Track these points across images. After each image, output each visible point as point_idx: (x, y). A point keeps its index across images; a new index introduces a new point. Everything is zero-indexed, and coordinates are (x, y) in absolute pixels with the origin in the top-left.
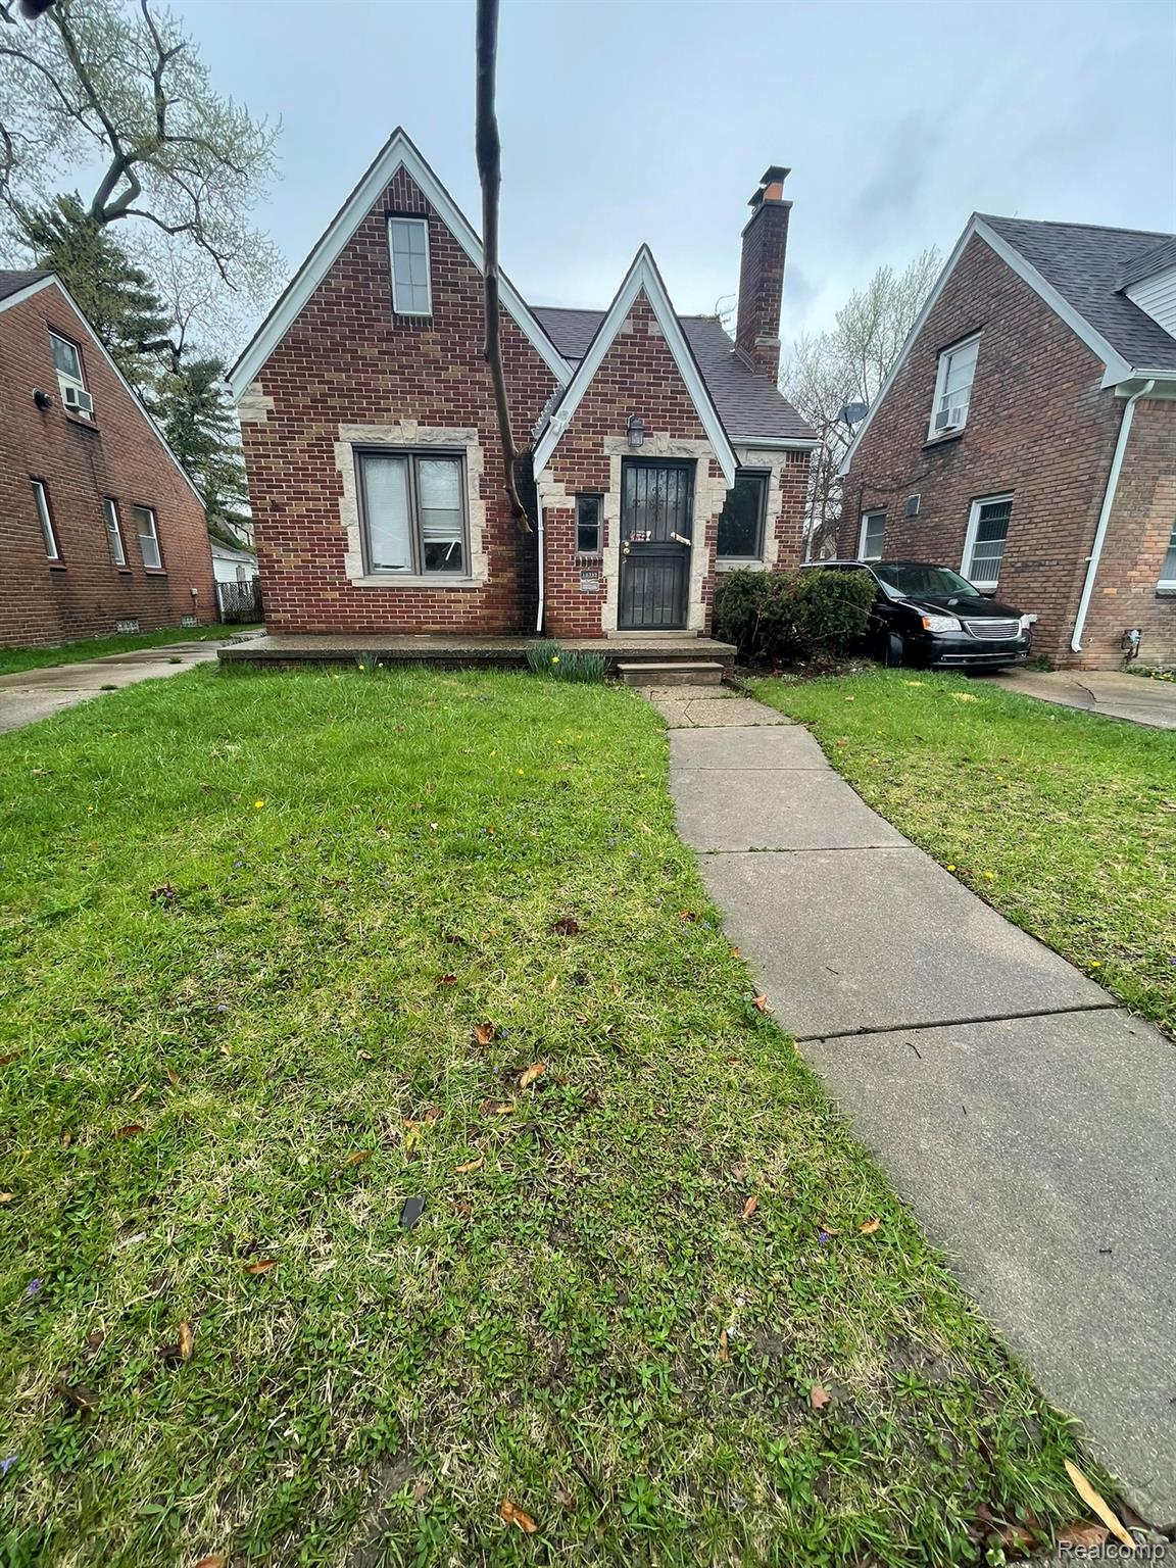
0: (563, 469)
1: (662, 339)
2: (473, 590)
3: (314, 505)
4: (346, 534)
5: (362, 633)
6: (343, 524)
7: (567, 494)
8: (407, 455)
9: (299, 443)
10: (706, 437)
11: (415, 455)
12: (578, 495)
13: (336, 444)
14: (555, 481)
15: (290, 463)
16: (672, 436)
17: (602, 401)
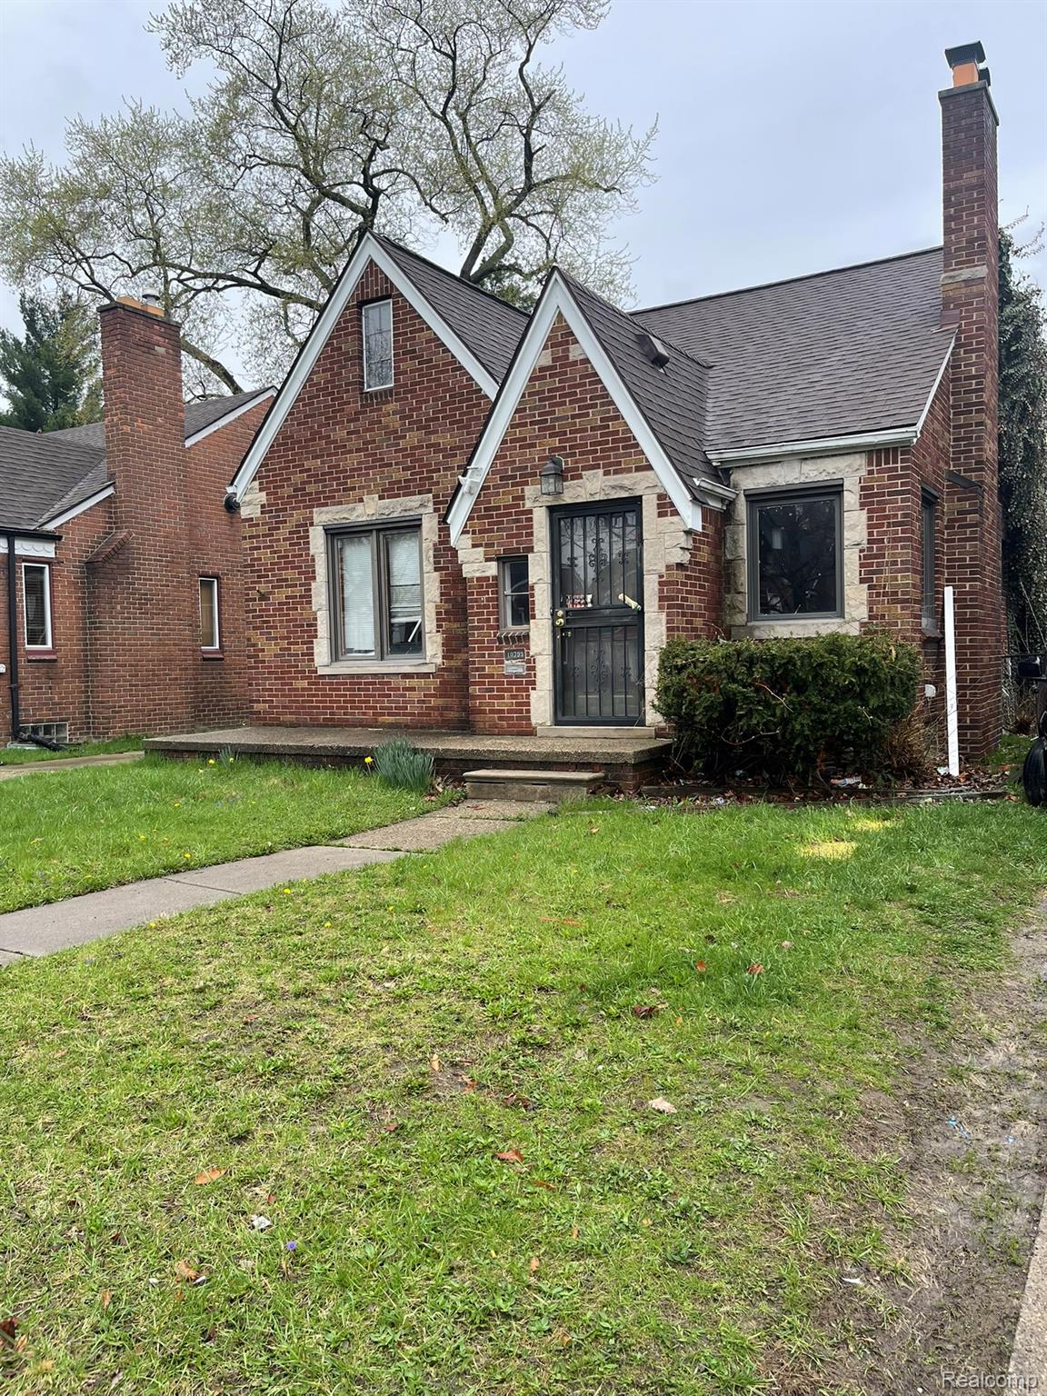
0: (481, 532)
1: (587, 361)
2: (426, 675)
3: (292, 592)
4: (316, 619)
5: (327, 726)
6: (314, 609)
7: (487, 560)
8: (371, 531)
9: (283, 532)
10: (649, 467)
11: (378, 531)
12: (498, 559)
13: (311, 529)
14: (474, 546)
15: (275, 552)
16: (606, 473)
17: (521, 447)
